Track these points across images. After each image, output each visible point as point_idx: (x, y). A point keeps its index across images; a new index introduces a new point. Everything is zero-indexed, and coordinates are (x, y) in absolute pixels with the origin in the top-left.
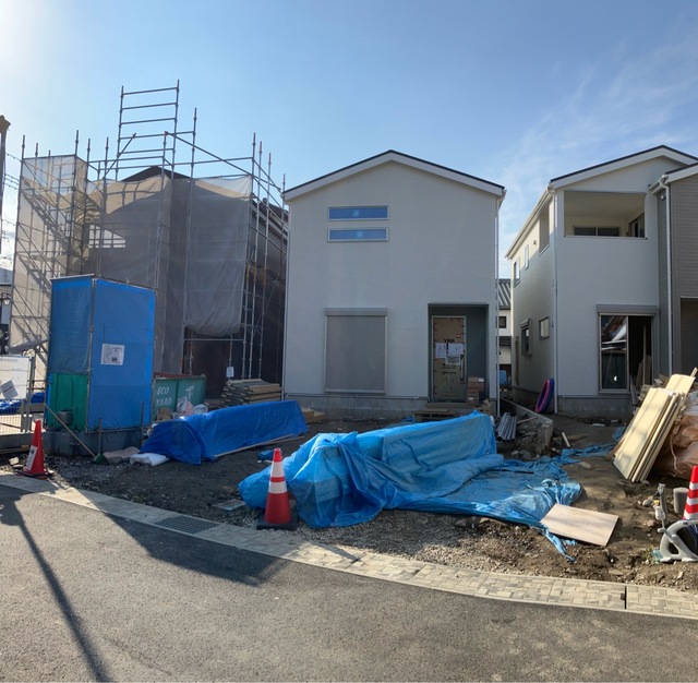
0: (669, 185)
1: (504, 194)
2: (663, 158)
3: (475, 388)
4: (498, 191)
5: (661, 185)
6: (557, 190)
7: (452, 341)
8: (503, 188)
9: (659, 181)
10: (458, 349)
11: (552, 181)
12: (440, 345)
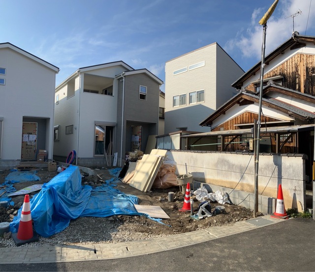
0: (125, 76)
1: (59, 71)
2: (121, 66)
3: (42, 155)
4: (56, 70)
5: (122, 76)
6: (81, 73)
7: (31, 134)
8: (59, 68)
9: (121, 74)
10: (33, 137)
11: (80, 68)
12: (26, 135)
